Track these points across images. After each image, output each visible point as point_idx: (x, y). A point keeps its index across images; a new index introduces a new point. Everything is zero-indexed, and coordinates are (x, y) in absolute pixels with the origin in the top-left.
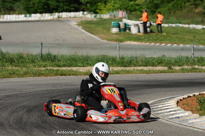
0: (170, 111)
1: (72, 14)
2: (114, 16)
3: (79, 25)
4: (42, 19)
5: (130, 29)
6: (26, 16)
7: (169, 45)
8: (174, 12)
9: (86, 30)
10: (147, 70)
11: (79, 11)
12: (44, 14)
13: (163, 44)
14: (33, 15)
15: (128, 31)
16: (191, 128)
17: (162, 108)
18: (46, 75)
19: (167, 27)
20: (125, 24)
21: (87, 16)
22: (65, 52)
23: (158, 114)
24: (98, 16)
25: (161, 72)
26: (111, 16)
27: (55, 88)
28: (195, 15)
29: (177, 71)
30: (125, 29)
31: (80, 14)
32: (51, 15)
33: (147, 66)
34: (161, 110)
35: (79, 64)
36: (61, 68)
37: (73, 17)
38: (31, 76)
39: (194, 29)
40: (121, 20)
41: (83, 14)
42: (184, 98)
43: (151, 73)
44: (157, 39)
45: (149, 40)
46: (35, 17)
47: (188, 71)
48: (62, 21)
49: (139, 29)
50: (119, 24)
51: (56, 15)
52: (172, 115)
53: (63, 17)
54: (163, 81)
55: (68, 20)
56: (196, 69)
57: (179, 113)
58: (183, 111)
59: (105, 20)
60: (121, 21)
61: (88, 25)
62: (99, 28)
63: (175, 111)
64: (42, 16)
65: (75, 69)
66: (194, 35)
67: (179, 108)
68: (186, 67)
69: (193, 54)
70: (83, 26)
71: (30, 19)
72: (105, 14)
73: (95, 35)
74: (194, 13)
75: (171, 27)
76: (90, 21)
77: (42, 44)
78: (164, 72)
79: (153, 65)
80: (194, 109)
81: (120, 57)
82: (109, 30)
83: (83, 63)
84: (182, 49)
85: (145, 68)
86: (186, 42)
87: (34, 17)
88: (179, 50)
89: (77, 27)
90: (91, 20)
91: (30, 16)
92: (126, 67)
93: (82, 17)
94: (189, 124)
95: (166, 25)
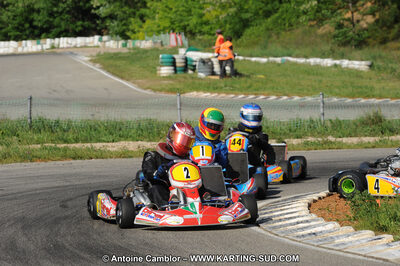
0: (298, 223)
2: (162, 42)
3: (94, 61)
4: (20, 50)
5: (194, 69)
7: (273, 98)
8: (278, 34)
9: (108, 71)
11: (93, 35)
12: (24, 42)
13: (262, 97)
15: (190, 72)
16: (341, 253)
17: (282, 217)
18: (45, 159)
19: (265, 64)
20: (186, 59)
21: (107, 44)
22: (76, 115)
23: (274, 228)
24: (130, 43)
26: (155, 43)
27: (68, 184)
28: (318, 40)
29: (294, 148)
30: (185, 69)
31: (94, 40)
32: (38, 43)
34: (280, 220)
36: (72, 146)
37: (81, 47)
38: (16, 161)
39: (317, 66)
40: (175, 50)
41: (100, 40)
42: (320, 198)
44: (249, 87)
45: (233, 89)
46: (7, 47)
47: (316, 146)
48: (60, 54)
49: (212, 68)
50: (174, 59)
51: (48, 43)
52: (303, 229)
53: (61, 46)
55: (72, 53)
56: (331, 142)
57: (315, 226)
58: (322, 221)
59: (145, 51)
60: (177, 53)
61: (111, 62)
62: (135, 68)
63: (307, 221)
64: (20, 45)
65: (98, 145)
66: (320, 78)
67: (314, 216)
68: (311, 139)
69: (323, 114)
70: (102, 64)
72: (143, 39)
73: (128, 80)
74: (317, 35)
75: (275, 62)
76: (115, 54)
77: (31, 98)
80: (342, 217)
82: (154, 70)
83: (111, 134)
84: (302, 106)
86: (305, 92)
87: (5, 47)
88: (295, 106)
89: (90, 65)
90: (116, 51)
93: (98, 47)
94: (337, 245)
95: (264, 60)
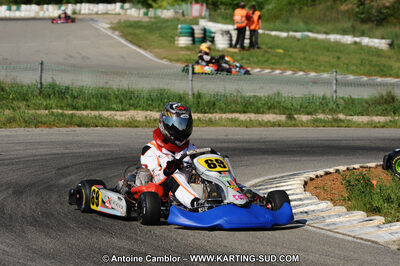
0: (291, 201)
1: (101, 7)
2: (183, 13)
3: (113, 29)
4: (41, 14)
5: (212, 40)
6: (10, 9)
7: (289, 73)
8: (300, 10)
9: (127, 40)
10: (246, 121)
11: (115, 2)
12: (45, 6)
13: (278, 72)
14: (23, 7)
16: (331, 234)
18: (50, 125)
19: (285, 38)
20: (205, 31)
21: (129, 12)
22: (87, 81)
24: (151, 12)
25: (273, 125)
26: (176, 12)
27: (67, 151)
28: (340, 17)
29: (302, 124)
30: (204, 39)
31: (116, 7)
33: (245, 112)
35: (114, 106)
36: (79, 113)
37: (103, 14)
38: (20, 126)
39: (337, 43)
40: (195, 21)
41: (122, 8)
42: (317, 177)
43: (253, 126)
44: (266, 61)
46: (28, 11)
47: (325, 124)
48: (81, 20)
49: (231, 40)
50: (193, 30)
51: (70, 8)
52: (295, 207)
53: (83, 12)
54: (276, 141)
55: (92, 20)
56: (341, 120)
57: (307, 205)
58: (316, 200)
59: (166, 21)
60: (197, 24)
61: (131, 30)
62: (154, 37)
63: (300, 200)
64: (42, 10)
65: (106, 114)
66: (338, 54)
67: (308, 194)
68: (321, 116)
69: (336, 92)
70: (121, 32)
71: (18, 14)
72: (166, 8)
73: (145, 49)
74: (338, 12)
75: (294, 38)
76: (135, 22)
77: (42, 64)
78: (279, 126)
79: (257, 111)
80: (337, 197)
81: (193, 94)
82: (172, 40)
83: (121, 102)
84: (315, 82)
85: (242, 117)
86: (322, 68)
87: (26, 11)
88: (308, 82)
89: (109, 33)
90: (136, 20)
91: (18, 9)
92: (205, 113)
93: (119, 14)
94: (328, 225)
95: (284, 34)
